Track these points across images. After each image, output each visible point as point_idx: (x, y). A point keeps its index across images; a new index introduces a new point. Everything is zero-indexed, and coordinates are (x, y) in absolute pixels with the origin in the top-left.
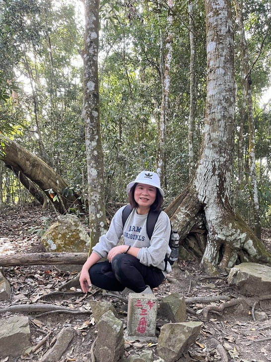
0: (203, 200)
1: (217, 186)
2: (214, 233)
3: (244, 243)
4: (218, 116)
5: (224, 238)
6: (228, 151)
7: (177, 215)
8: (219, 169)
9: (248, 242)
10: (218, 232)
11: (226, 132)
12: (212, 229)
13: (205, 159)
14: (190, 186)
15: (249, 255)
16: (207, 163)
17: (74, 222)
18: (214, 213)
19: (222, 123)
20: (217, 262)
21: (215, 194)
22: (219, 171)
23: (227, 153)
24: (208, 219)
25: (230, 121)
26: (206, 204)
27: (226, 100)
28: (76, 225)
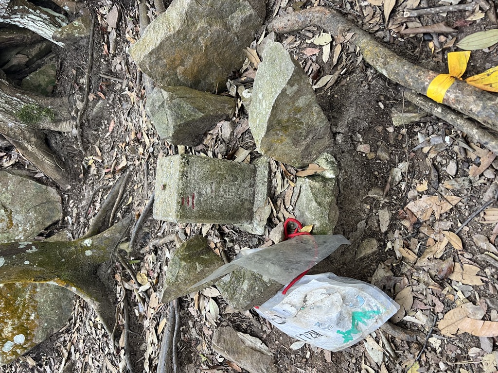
20: (62, 16)
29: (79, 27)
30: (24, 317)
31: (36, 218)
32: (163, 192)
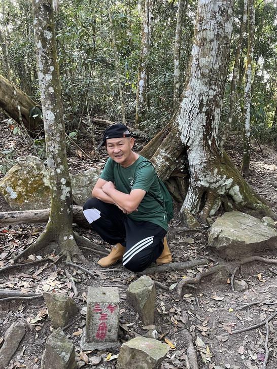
0: (186, 142)
1: (203, 126)
2: (197, 179)
3: (229, 189)
4: (210, 35)
5: (207, 185)
6: (220, 83)
7: (155, 158)
8: (207, 105)
9: (234, 188)
10: (201, 179)
11: (219, 58)
12: (194, 175)
13: (191, 92)
14: (172, 122)
15: (234, 201)
16: (194, 97)
17: (37, 165)
18: (198, 157)
19: (215, 44)
20: (198, 210)
21: (201, 136)
22: (207, 108)
23: (218, 85)
24: (190, 163)
25: (225, 42)
26: (189, 147)
27: (223, 12)
28: (39, 169)
29: (192, 222)
30: (26, 197)
31: (84, 199)
32: (102, 293)
